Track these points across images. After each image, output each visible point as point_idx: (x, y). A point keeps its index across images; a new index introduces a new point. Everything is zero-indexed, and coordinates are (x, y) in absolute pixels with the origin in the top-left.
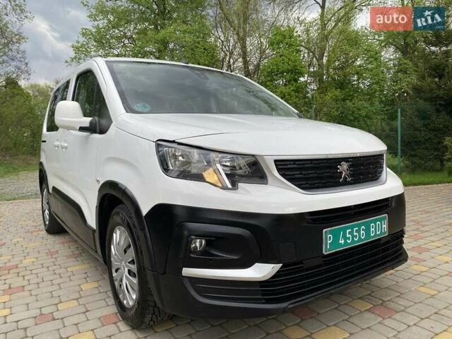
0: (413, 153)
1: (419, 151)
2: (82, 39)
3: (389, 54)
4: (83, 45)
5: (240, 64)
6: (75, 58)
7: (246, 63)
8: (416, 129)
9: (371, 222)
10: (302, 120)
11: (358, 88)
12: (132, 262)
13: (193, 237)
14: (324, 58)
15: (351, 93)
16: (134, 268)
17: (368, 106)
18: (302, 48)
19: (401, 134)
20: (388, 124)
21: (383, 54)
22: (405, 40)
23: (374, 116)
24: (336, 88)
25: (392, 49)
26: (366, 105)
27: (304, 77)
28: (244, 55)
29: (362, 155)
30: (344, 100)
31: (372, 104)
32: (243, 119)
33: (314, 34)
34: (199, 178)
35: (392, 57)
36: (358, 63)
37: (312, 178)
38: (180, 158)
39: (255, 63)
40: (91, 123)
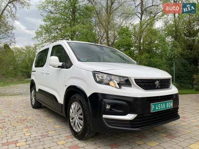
0: (180, 81)
1: (183, 80)
2: (40, 29)
3: (169, 39)
4: (40, 32)
5: (106, 41)
6: (36, 37)
7: (108, 41)
8: (181, 71)
9: (167, 102)
10: (138, 65)
11: (156, 53)
12: (81, 114)
13: (106, 104)
14: (141, 40)
15: (153, 55)
16: (82, 117)
17: (160, 61)
18: (132, 36)
19: (175, 73)
20: (170, 69)
21: (166, 39)
22: (176, 34)
23: (163, 65)
24: (147, 53)
25: (170, 37)
26: (159, 60)
27: (133, 48)
28: (107, 38)
29: (163, 79)
30: (150, 58)
31: (162, 60)
32: (122, 65)
33: (137, 30)
34: (108, 84)
35: (170, 40)
36: (156, 43)
37: (147, 86)
38: (100, 78)
39: (112, 41)
40: (62, 64)
